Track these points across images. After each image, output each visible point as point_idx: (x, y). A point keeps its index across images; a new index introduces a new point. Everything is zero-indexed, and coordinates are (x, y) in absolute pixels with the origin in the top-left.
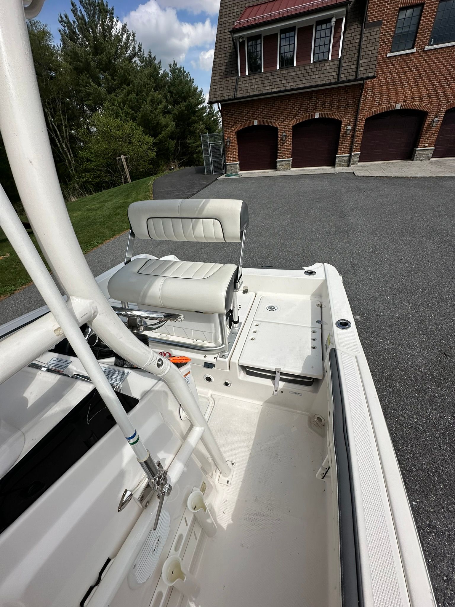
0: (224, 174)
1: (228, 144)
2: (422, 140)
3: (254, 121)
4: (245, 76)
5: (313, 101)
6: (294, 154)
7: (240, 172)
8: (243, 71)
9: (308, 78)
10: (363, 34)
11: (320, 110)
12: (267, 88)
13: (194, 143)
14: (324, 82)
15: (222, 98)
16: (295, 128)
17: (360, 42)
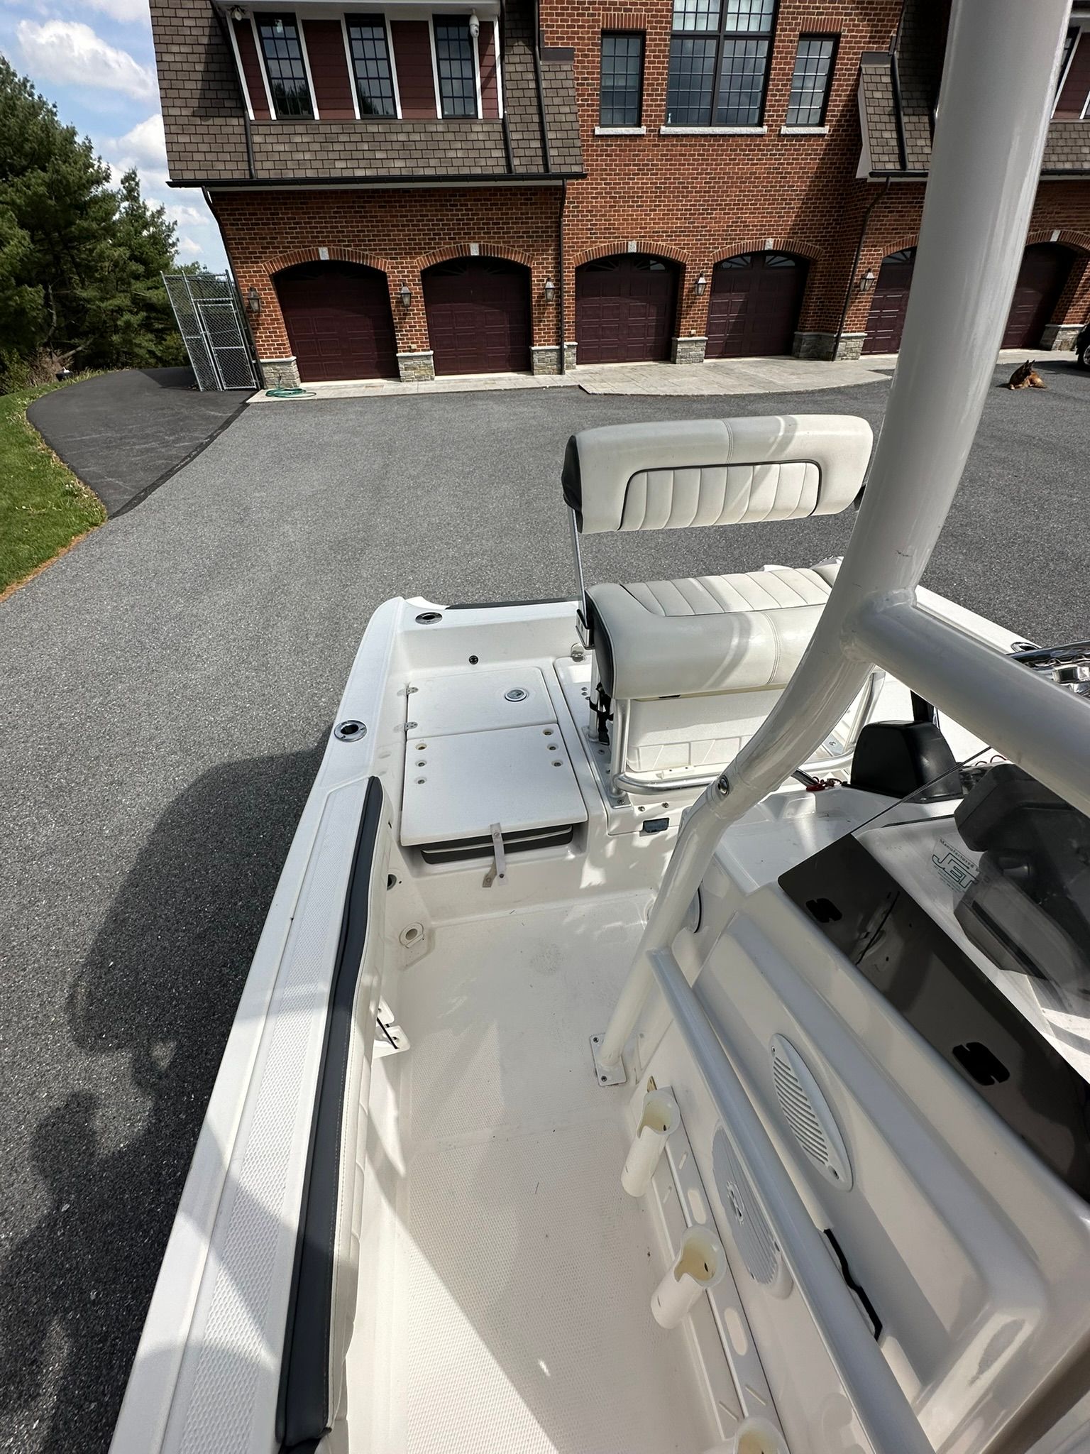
0: (257, 390)
1: (255, 306)
2: (683, 322)
3: (317, 250)
4: (269, 123)
5: (460, 213)
6: (435, 341)
7: (303, 386)
8: (260, 106)
9: (440, 154)
10: (539, 72)
11: (479, 238)
12: (339, 164)
13: (102, 299)
14: (478, 171)
15: (214, 176)
16: (427, 275)
17: (538, 88)
